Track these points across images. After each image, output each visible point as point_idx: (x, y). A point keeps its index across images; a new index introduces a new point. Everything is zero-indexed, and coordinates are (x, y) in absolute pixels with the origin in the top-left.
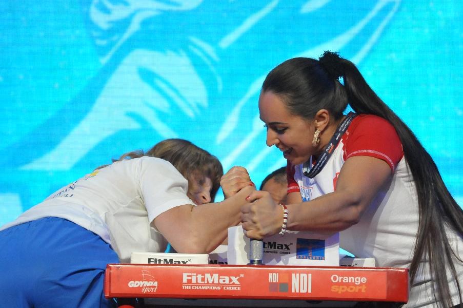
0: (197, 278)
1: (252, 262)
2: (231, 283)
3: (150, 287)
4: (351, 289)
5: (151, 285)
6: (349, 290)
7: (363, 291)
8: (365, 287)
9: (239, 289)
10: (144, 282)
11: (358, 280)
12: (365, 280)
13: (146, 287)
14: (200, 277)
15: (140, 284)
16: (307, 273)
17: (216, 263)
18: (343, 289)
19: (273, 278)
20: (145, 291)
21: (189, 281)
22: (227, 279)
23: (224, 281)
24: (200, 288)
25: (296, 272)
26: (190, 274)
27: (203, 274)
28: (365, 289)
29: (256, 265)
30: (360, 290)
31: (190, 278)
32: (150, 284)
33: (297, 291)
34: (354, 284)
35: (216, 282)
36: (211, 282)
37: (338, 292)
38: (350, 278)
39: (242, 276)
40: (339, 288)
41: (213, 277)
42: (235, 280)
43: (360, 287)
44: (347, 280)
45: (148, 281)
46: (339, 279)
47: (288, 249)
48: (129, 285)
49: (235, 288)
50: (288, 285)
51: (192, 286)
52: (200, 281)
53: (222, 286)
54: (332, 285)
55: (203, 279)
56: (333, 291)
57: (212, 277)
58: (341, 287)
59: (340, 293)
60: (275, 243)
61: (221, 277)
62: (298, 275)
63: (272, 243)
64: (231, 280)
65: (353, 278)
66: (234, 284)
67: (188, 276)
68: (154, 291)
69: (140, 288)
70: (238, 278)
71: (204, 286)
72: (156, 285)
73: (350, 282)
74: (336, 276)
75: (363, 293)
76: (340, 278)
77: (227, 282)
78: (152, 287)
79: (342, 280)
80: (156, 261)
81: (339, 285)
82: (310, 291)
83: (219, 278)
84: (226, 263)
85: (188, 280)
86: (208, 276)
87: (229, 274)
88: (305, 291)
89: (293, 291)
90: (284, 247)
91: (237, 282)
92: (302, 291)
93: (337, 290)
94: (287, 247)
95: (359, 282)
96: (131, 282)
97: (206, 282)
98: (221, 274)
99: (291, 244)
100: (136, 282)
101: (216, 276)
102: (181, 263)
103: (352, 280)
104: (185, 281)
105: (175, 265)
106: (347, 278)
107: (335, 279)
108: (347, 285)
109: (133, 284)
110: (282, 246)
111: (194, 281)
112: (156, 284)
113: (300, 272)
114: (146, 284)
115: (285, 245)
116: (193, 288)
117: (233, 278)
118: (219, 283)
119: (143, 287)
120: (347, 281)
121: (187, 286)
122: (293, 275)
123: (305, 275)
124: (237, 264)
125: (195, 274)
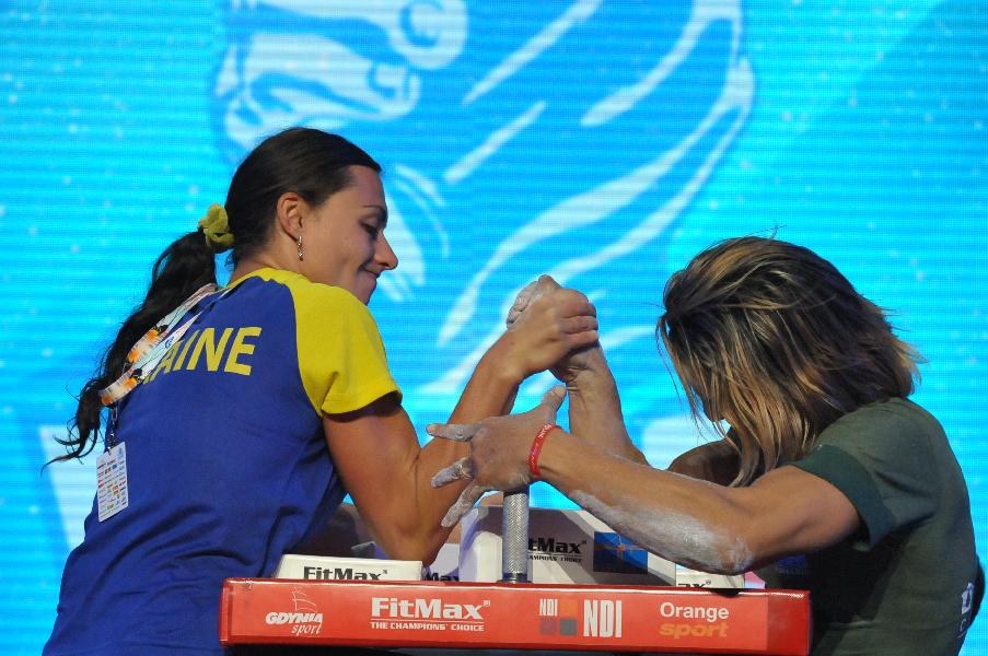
0: (399, 608)
1: (507, 576)
2: (466, 617)
3: (307, 624)
4: (700, 631)
5: (310, 620)
6: (695, 633)
7: (722, 634)
8: (727, 627)
9: (481, 628)
10: (296, 614)
11: (712, 613)
12: (727, 613)
13: (301, 624)
14: (405, 604)
15: (289, 617)
16: (614, 598)
17: (437, 579)
18: (683, 630)
19: (549, 608)
20: (298, 632)
21: (385, 614)
22: (458, 609)
23: (452, 614)
24: (406, 626)
25: (592, 598)
26: (387, 600)
27: (412, 600)
28: (726, 632)
29: (514, 582)
30: (716, 633)
31: (386, 607)
32: (309, 617)
33: (595, 634)
34: (704, 621)
35: (437, 615)
36: (426, 614)
37: (673, 635)
38: (697, 610)
39: (487, 603)
40: (675, 629)
41: (430, 607)
42: (473, 611)
43: (717, 628)
44: (691, 612)
45: (304, 612)
46: (676, 611)
47: (577, 551)
48: (268, 621)
49: (472, 628)
50: (578, 621)
51: (390, 622)
52: (405, 613)
53: (448, 622)
54: (662, 623)
55: (411, 610)
56: (662, 633)
57: (428, 606)
58: (679, 627)
59: (677, 637)
60: (551, 541)
61: (446, 606)
62: (595, 602)
63: (546, 541)
64: (465, 612)
65: (703, 610)
66: (471, 618)
67: (382, 603)
68: (316, 631)
69: (288, 626)
70: (479, 607)
71: (413, 623)
72: (321, 621)
73: (697, 616)
74: (669, 604)
75: (723, 638)
76: (678, 609)
77: (458, 615)
78: (313, 623)
79: (682, 612)
80: (319, 573)
81: (676, 623)
82: (619, 634)
83: (443, 608)
84: (457, 578)
85: (381, 611)
86: (420, 603)
87: (462, 600)
88: (609, 634)
89: (586, 634)
90: (570, 549)
91: (477, 616)
92: (603, 634)
93: (671, 632)
94: (575, 549)
95: (715, 618)
96: (270, 615)
97: (417, 616)
98: (447, 599)
99: (584, 542)
100: (281, 614)
101: (436, 603)
102: (369, 578)
103: (700, 612)
104: (376, 612)
105: (356, 581)
106: (691, 609)
107: (668, 610)
108: (692, 622)
109: (274, 619)
110: (565, 546)
111: (393, 613)
112: (319, 618)
113: (600, 598)
114: (300, 618)
115: (573, 545)
116: (392, 627)
117: (469, 608)
118: (442, 618)
119: (294, 624)
120: (691, 616)
121: (380, 622)
122: (587, 603)
123: (610, 603)
124: (477, 581)
125: (396, 600)
